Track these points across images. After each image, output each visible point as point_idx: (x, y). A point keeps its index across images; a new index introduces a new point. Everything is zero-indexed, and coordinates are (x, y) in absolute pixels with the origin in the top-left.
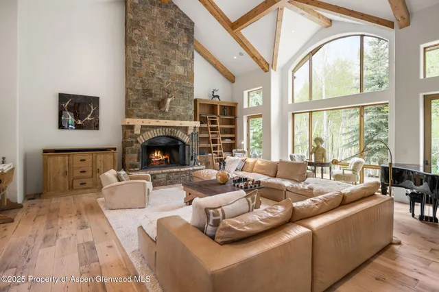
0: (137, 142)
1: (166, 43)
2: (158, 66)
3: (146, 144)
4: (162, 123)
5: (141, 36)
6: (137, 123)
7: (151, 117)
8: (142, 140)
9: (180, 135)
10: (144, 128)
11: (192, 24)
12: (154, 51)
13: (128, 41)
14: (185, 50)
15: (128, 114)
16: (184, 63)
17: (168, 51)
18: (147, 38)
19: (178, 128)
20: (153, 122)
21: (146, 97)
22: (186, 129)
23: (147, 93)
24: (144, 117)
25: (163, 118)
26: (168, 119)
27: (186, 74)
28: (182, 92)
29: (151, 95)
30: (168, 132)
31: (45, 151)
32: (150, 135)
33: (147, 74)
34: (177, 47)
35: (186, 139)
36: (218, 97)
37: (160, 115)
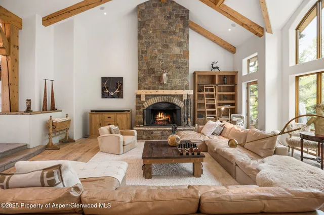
0: (143, 106)
1: (164, 32)
2: (159, 51)
3: (151, 108)
4: (160, 92)
5: (147, 32)
6: (143, 93)
7: (154, 88)
8: (146, 105)
9: (176, 101)
10: (148, 97)
11: (187, 11)
12: (155, 40)
13: (140, 37)
14: (181, 34)
15: (139, 88)
16: (180, 45)
17: (167, 37)
18: (151, 32)
19: (173, 96)
20: (153, 92)
21: (150, 74)
22: (181, 96)
23: (151, 71)
24: (149, 89)
25: (163, 89)
26: (167, 89)
27: (182, 53)
28: (179, 68)
29: (154, 72)
30: (166, 99)
31: (92, 111)
32: (152, 101)
33: (151, 58)
34: (174, 33)
35: (181, 105)
36: (217, 68)
37: (160, 87)
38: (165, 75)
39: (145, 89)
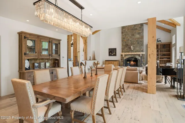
0: (124, 59)
1: (133, 29)
2: (130, 37)
3: (127, 59)
4: (130, 53)
5: (125, 30)
6: (124, 54)
7: (128, 52)
8: (125, 58)
9: (137, 57)
10: (125, 55)
12: (128, 33)
13: (122, 33)
14: (139, 29)
15: (122, 52)
16: (139, 33)
17: (133, 31)
18: (127, 30)
19: (136, 55)
20: (127, 53)
21: (126, 46)
22: (139, 55)
23: (127, 45)
24: (126, 52)
25: (132, 52)
26: (133, 52)
27: (140, 37)
28: (139, 43)
29: (128, 46)
30: (133, 56)
31: (106, 61)
32: (127, 57)
33: (127, 40)
34: (137, 29)
35: (139, 58)
37: (130, 51)
38: (132, 47)
39: (124, 52)
